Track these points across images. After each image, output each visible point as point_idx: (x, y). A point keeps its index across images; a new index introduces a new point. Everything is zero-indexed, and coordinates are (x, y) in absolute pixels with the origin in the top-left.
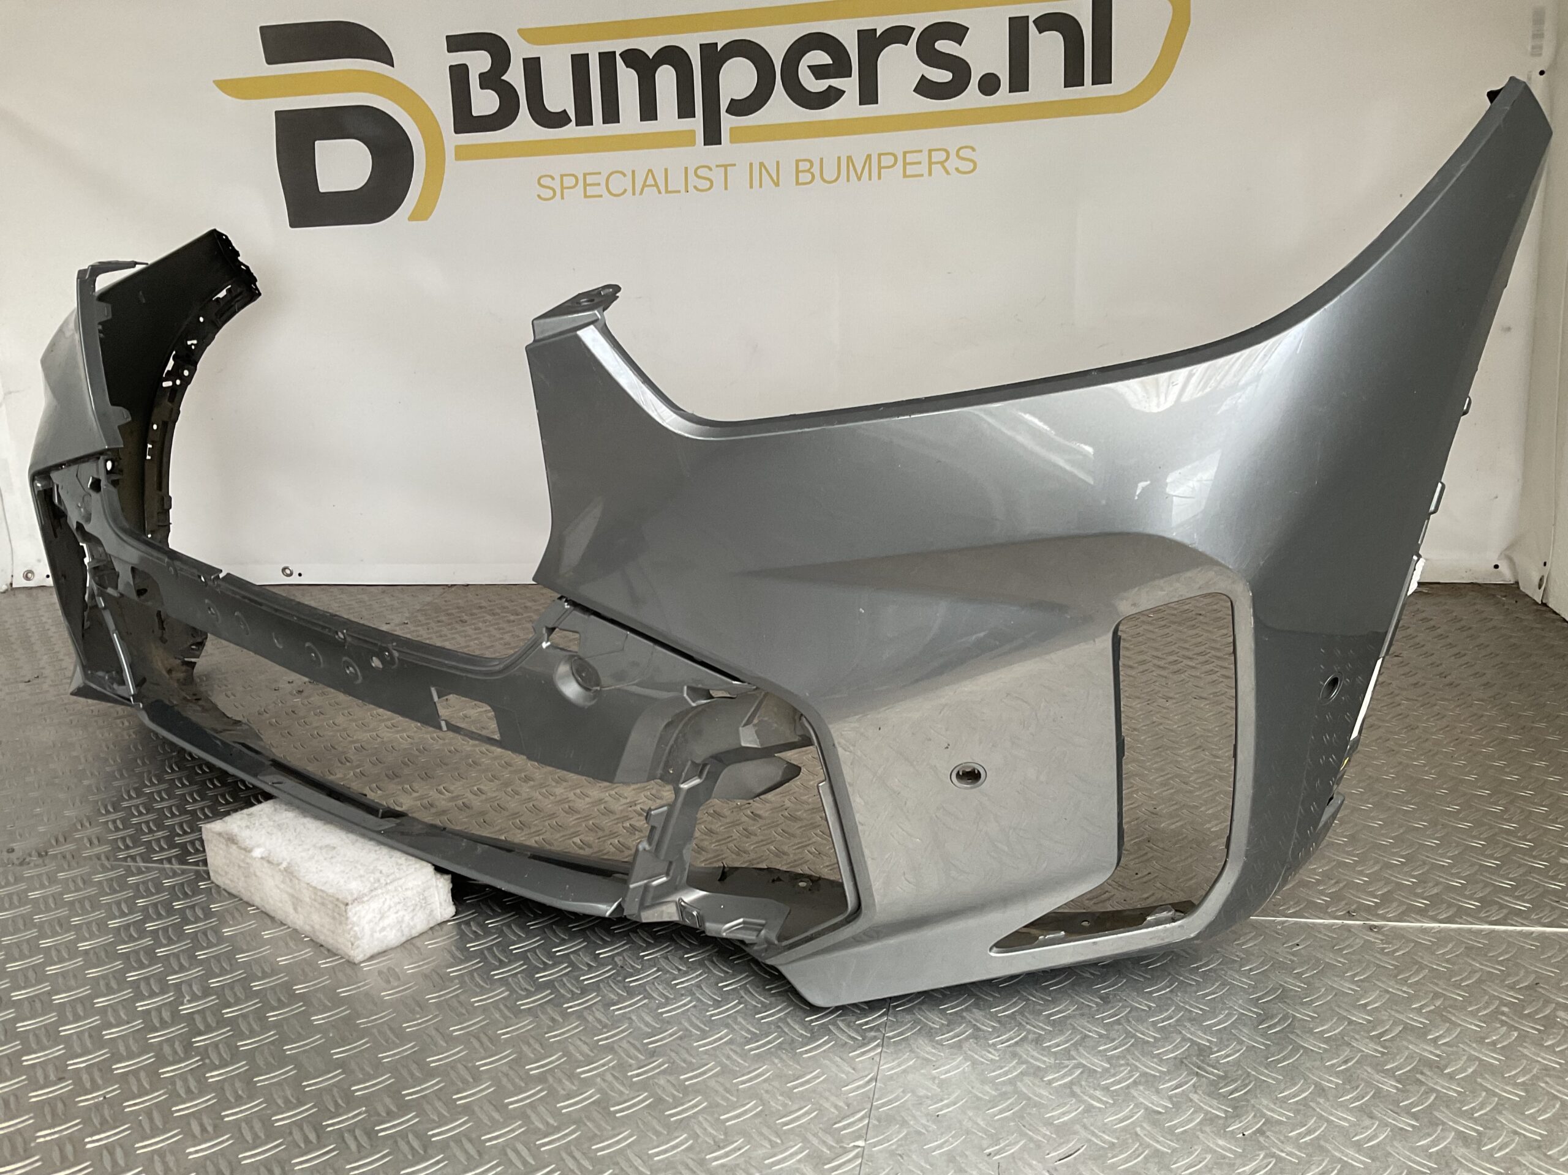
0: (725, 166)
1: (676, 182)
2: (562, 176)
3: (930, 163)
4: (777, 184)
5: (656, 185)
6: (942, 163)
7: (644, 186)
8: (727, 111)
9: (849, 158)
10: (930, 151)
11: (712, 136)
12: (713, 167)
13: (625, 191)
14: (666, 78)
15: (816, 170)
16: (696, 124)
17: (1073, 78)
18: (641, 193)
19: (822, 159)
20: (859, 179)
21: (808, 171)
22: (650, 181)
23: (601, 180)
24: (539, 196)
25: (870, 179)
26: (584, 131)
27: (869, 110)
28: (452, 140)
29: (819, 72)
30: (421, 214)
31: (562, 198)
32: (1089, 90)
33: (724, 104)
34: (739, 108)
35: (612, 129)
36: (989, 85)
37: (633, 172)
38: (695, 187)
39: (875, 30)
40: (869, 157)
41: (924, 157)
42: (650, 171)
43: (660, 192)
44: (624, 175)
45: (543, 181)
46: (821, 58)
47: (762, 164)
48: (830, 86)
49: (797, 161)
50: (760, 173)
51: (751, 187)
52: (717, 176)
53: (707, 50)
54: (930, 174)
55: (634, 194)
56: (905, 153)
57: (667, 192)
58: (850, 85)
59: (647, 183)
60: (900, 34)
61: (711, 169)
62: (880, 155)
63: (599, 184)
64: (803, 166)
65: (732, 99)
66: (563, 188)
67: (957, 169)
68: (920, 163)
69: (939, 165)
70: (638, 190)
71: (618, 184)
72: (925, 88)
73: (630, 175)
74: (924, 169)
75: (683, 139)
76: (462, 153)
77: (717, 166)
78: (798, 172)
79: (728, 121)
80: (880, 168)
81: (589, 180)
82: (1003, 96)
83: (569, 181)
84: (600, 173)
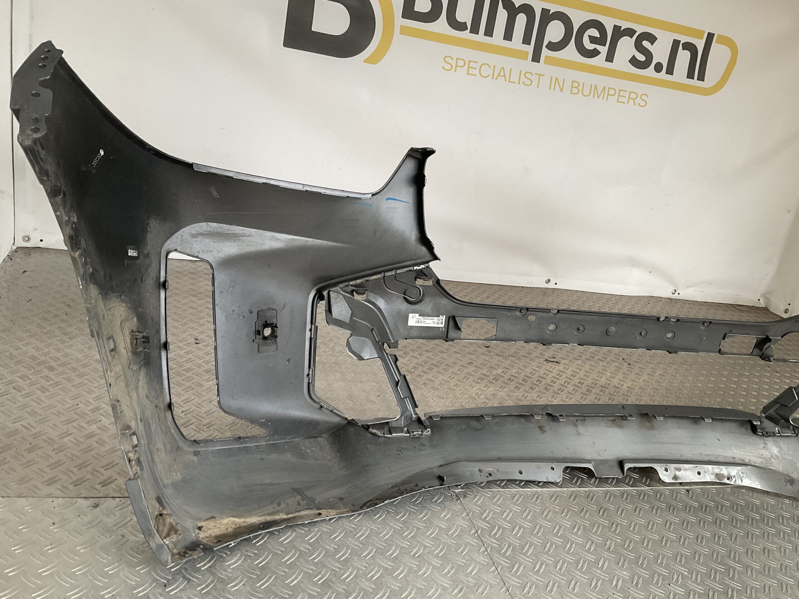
0: (540, 75)
1: (514, 78)
2: (457, 59)
3: (629, 98)
4: (562, 91)
5: (504, 76)
6: (634, 99)
7: (499, 75)
8: (546, 47)
9: (596, 86)
10: (630, 92)
11: (536, 58)
12: (534, 74)
13: (489, 75)
14: (521, 20)
15: (580, 88)
16: (530, 49)
17: (690, 75)
18: (496, 79)
19: (584, 83)
20: (598, 98)
21: (576, 88)
22: (502, 74)
23: (478, 66)
24: (443, 67)
25: (603, 99)
26: (473, 37)
27: (608, 65)
28: (400, 21)
29: (593, 40)
30: (373, 60)
31: (455, 71)
32: (695, 82)
33: (545, 43)
34: (553, 47)
35: (487, 39)
36: (658, 68)
37: (494, 66)
38: (523, 82)
39: (621, 27)
40: (604, 88)
41: (627, 94)
42: (503, 68)
43: (506, 81)
44: (490, 67)
45: (447, 59)
46: (594, 33)
47: (556, 79)
48: (595, 48)
49: (573, 81)
50: (555, 82)
51: (550, 89)
52: (535, 79)
53: (545, 12)
54: (628, 104)
55: (493, 78)
56: (620, 90)
57: (509, 81)
58: (604, 50)
59: (500, 74)
60: (630, 32)
61: (532, 75)
62: (609, 88)
63: (476, 69)
64: (575, 85)
65: (550, 41)
66: (457, 66)
67: (639, 104)
68: (625, 97)
69: (632, 100)
70: (495, 77)
71: (486, 71)
72: (634, 61)
73: (492, 67)
74: (625, 100)
75: (521, 55)
76: (404, 31)
77: (536, 74)
78: (572, 87)
79: (545, 52)
80: (608, 95)
81: (472, 65)
82: (663, 75)
83: (460, 63)
84: (477, 62)
